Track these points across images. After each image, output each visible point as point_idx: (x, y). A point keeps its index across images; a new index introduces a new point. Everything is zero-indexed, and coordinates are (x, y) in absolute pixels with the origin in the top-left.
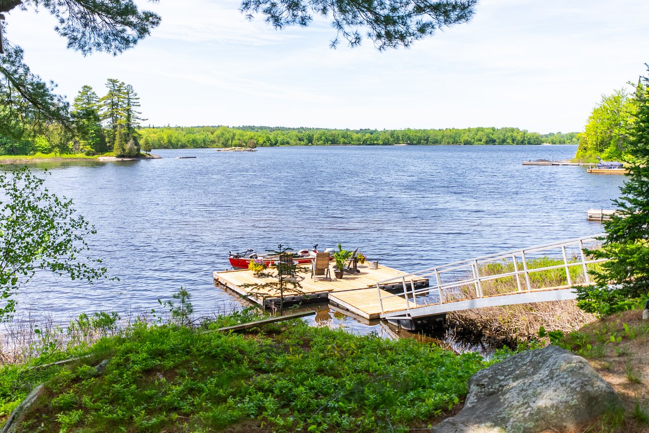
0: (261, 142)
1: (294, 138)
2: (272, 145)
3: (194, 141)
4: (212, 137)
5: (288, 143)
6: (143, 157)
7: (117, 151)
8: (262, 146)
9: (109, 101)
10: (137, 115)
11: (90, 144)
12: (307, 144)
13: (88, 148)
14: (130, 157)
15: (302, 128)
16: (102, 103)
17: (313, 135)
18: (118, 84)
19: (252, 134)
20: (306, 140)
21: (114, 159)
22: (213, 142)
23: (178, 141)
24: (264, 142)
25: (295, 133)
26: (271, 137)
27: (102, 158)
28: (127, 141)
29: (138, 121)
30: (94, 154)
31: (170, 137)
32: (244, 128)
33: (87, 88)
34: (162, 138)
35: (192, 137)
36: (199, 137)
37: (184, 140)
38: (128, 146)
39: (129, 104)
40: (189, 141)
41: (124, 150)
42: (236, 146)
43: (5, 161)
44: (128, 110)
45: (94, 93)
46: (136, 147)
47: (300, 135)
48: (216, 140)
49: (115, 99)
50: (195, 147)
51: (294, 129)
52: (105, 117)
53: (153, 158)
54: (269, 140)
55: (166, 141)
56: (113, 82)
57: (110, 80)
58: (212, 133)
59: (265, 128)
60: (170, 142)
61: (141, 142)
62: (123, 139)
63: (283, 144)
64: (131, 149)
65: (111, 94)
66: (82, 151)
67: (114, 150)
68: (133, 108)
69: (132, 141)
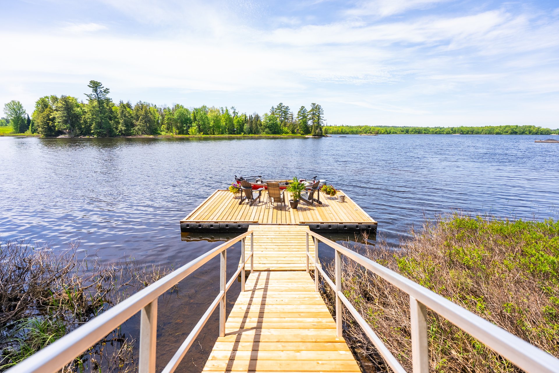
0: (383, 132)
1: (400, 130)
2: (388, 134)
3: (352, 131)
4: (360, 130)
5: (396, 133)
6: (324, 136)
7: (313, 133)
8: (383, 134)
9: (312, 113)
10: (322, 118)
11: (302, 130)
12: (405, 134)
13: (302, 132)
14: (318, 136)
15: (405, 127)
16: (309, 113)
17: (409, 130)
18: (316, 105)
19: (379, 128)
20: (405, 132)
21: (311, 136)
22: (361, 132)
23: (345, 131)
24: (384, 132)
25: (401, 128)
26: (388, 130)
27: (306, 136)
28: (317, 129)
29: (322, 121)
30: (304, 135)
31: (342, 129)
32: (377, 126)
33: (303, 107)
34: (339, 130)
35: (351, 129)
36: (354, 130)
37: (348, 131)
38: (317, 131)
39: (319, 114)
40: (350, 131)
41: (316, 133)
42: (368, 133)
43: (270, 136)
44: (319, 116)
45: (305, 109)
46: (320, 132)
47: (402, 129)
48: (362, 131)
49: (314, 112)
50: (352, 134)
51: (401, 127)
52: (310, 119)
53: (328, 137)
54: (387, 131)
55: (340, 131)
56: (314, 104)
57: (313, 104)
58: (361, 128)
59: (387, 126)
60: (342, 131)
61: (323, 130)
62: (316, 128)
63: (393, 133)
64: (318, 133)
65: (313, 110)
66: (300, 133)
67: (312, 133)
68: (321, 115)
69: (319, 129)
